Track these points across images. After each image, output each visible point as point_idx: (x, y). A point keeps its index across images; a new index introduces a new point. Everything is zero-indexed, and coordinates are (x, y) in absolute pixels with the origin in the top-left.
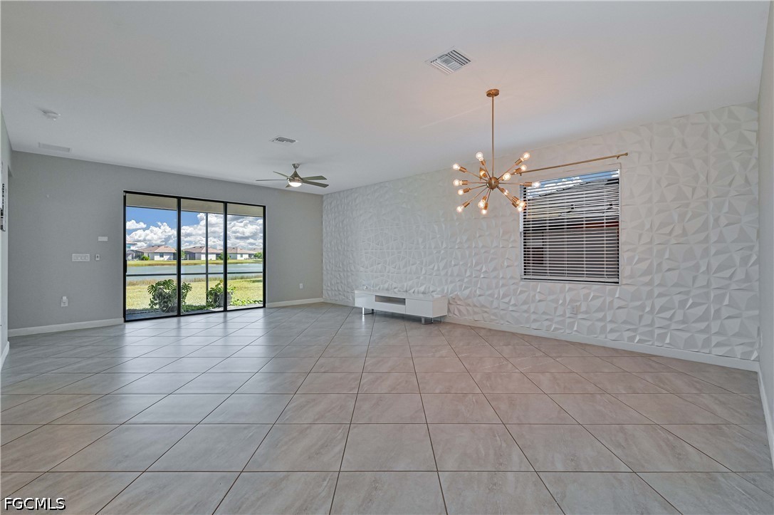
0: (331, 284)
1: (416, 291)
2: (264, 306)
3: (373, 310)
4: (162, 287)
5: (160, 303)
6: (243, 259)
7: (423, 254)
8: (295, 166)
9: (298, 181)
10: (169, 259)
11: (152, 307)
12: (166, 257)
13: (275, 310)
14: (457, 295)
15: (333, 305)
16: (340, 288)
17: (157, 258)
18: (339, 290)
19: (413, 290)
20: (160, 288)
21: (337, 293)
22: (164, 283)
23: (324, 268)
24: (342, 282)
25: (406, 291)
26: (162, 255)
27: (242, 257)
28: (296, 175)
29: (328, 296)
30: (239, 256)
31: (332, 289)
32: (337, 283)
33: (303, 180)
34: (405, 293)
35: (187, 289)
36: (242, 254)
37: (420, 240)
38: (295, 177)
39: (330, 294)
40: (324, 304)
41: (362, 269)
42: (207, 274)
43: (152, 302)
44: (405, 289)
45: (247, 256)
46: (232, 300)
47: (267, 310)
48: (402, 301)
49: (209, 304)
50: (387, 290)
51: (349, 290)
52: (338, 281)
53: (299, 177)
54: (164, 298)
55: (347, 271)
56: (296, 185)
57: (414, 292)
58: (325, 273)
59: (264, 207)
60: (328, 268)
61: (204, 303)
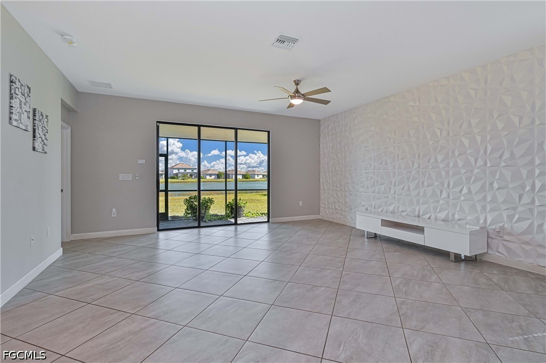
0: (328, 202)
1: (433, 217)
2: (268, 221)
3: (375, 234)
4: (193, 200)
5: (191, 213)
6: (258, 178)
7: (443, 173)
8: (297, 83)
9: (299, 97)
10: (215, 178)
11: (186, 216)
12: (213, 177)
13: (277, 225)
14: (502, 228)
15: (331, 223)
16: (337, 207)
17: (208, 177)
18: (336, 209)
19: (428, 216)
20: (192, 201)
21: (334, 212)
22: (194, 197)
23: (322, 187)
24: (339, 202)
25: (419, 216)
26: (211, 175)
27: (258, 177)
28: (297, 91)
29: (324, 214)
30: (256, 176)
31: (329, 208)
32: (335, 202)
33: (304, 97)
34: (417, 219)
35: (211, 203)
36: (258, 175)
37: (440, 158)
38: (297, 94)
39: (327, 212)
40: (321, 222)
41: (361, 189)
42: (226, 190)
43: (186, 212)
44: (417, 213)
45: (261, 176)
46: (245, 212)
47: (271, 225)
48: (420, 230)
49: (227, 216)
50: (393, 212)
51: (347, 209)
52: (336, 200)
53: (300, 93)
54: (194, 209)
55: (345, 191)
56: (297, 102)
57: (429, 218)
58: (322, 191)
59: (269, 132)
60: (325, 187)
61: (224, 213)
